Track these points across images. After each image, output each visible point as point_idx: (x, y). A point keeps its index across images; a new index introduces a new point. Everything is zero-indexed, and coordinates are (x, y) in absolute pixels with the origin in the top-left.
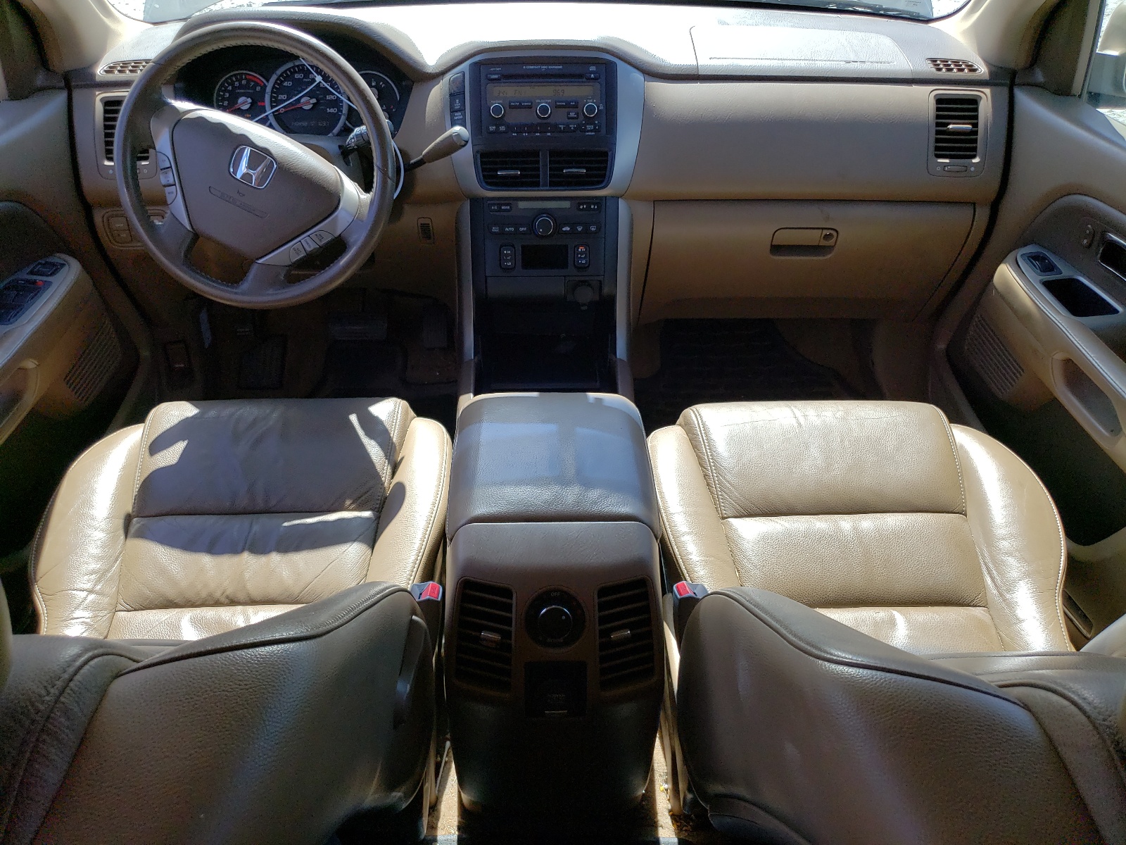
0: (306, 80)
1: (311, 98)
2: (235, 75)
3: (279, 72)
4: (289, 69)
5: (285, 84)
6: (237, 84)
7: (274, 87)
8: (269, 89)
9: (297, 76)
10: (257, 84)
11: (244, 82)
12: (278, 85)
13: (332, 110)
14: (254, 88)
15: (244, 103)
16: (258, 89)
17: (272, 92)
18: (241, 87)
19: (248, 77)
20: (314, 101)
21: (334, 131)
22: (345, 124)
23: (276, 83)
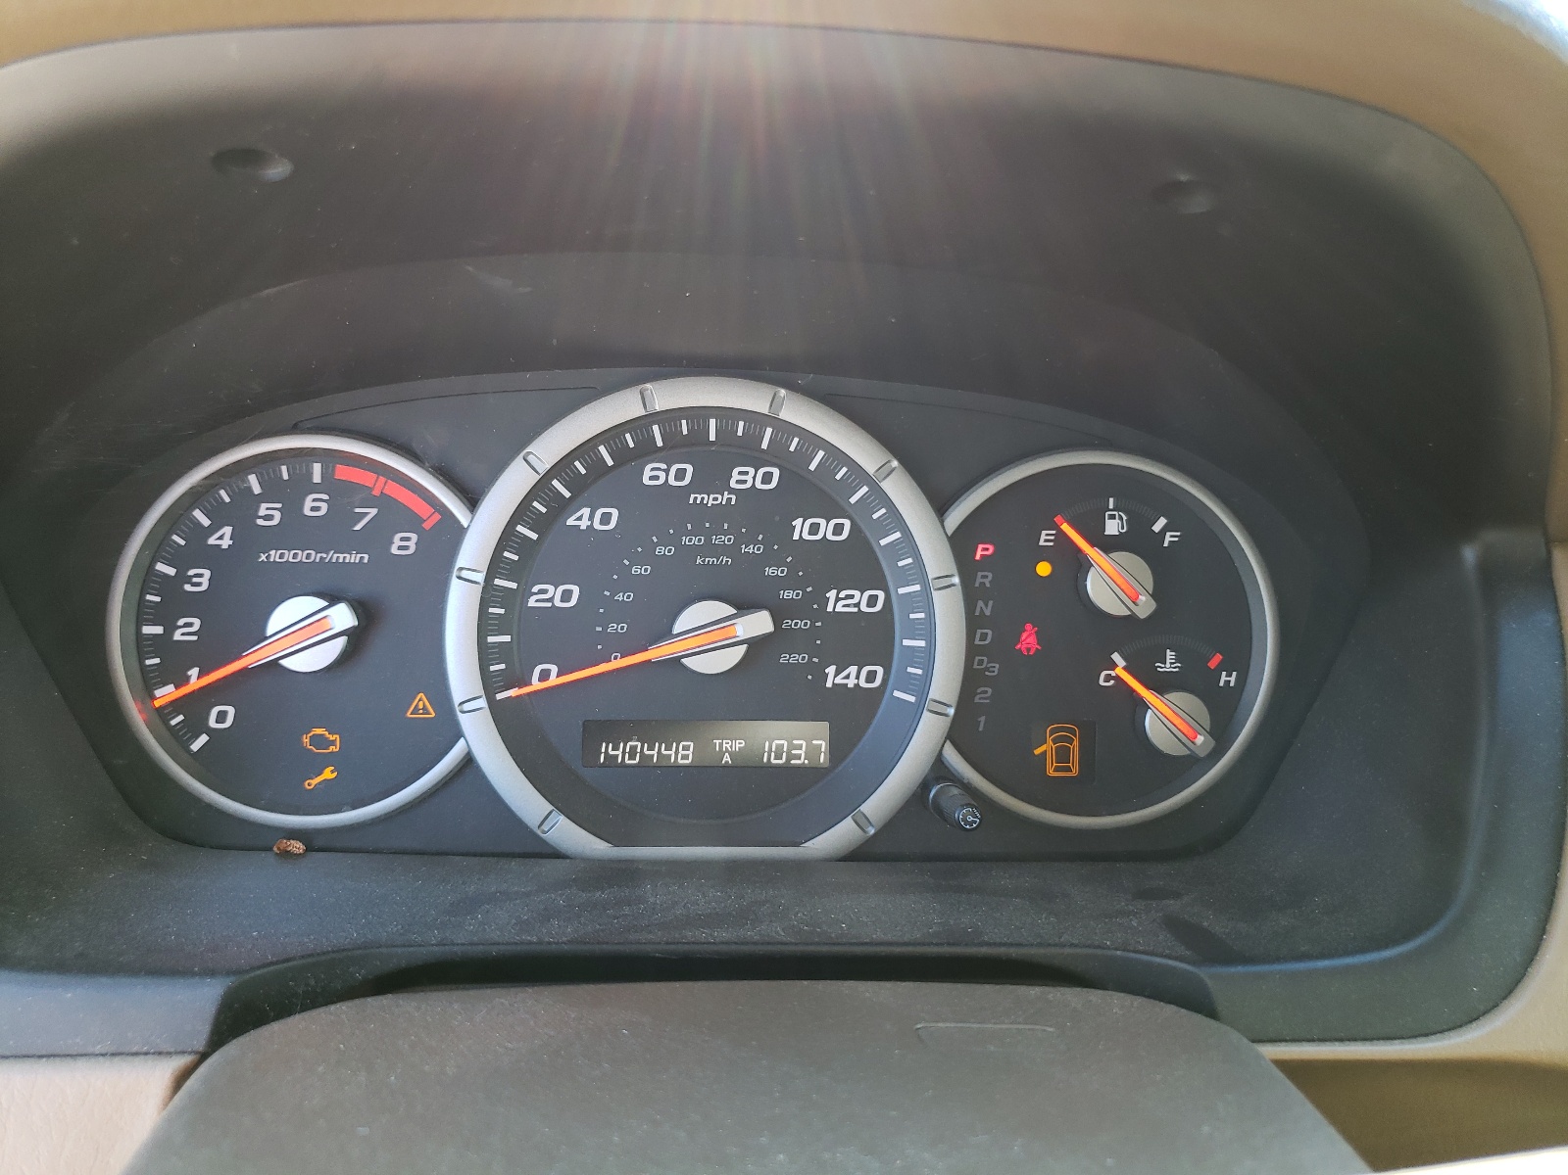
0: (710, 500)
1: (744, 607)
2: (194, 497)
3: (551, 446)
4: (612, 435)
5: (581, 519)
6: (269, 514)
7: (507, 537)
8: (474, 552)
9: (652, 474)
10: (395, 516)
11: (314, 505)
12: (540, 524)
13: (852, 677)
14: (376, 538)
15: (308, 632)
16: (403, 544)
17: (496, 566)
18: (295, 531)
19: (342, 472)
20: (759, 623)
21: (866, 808)
22: (939, 761)
23: (522, 513)
